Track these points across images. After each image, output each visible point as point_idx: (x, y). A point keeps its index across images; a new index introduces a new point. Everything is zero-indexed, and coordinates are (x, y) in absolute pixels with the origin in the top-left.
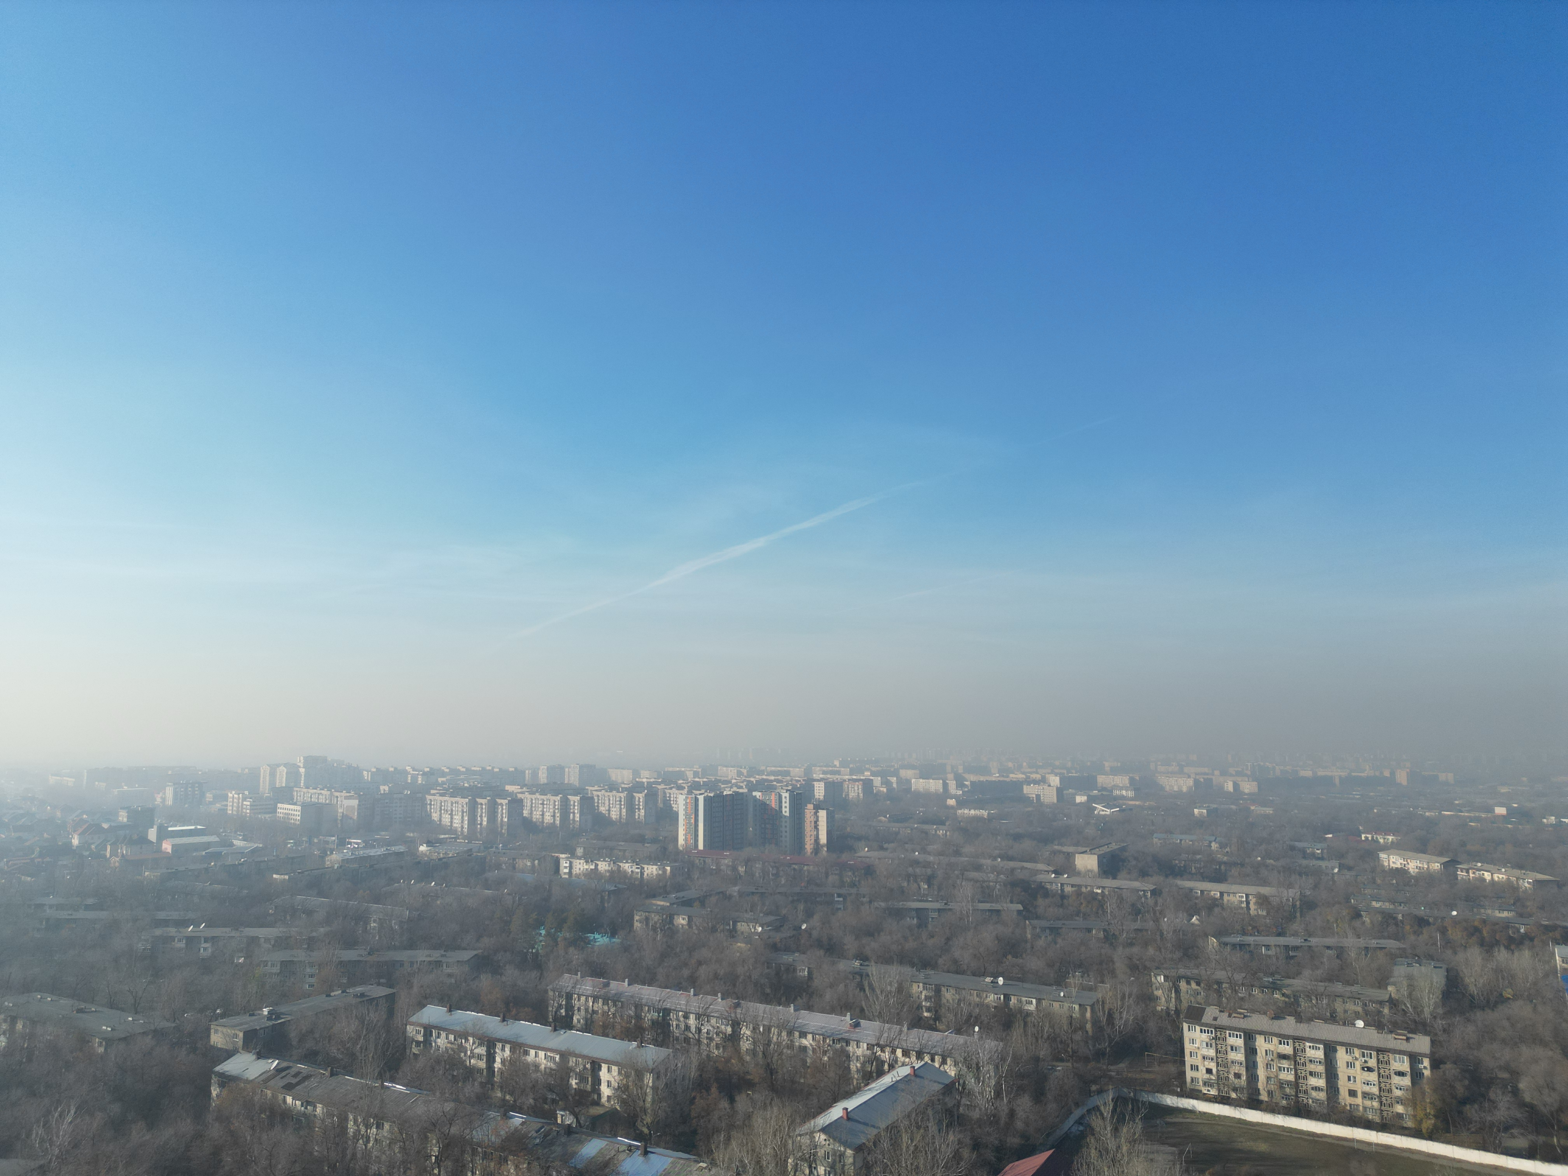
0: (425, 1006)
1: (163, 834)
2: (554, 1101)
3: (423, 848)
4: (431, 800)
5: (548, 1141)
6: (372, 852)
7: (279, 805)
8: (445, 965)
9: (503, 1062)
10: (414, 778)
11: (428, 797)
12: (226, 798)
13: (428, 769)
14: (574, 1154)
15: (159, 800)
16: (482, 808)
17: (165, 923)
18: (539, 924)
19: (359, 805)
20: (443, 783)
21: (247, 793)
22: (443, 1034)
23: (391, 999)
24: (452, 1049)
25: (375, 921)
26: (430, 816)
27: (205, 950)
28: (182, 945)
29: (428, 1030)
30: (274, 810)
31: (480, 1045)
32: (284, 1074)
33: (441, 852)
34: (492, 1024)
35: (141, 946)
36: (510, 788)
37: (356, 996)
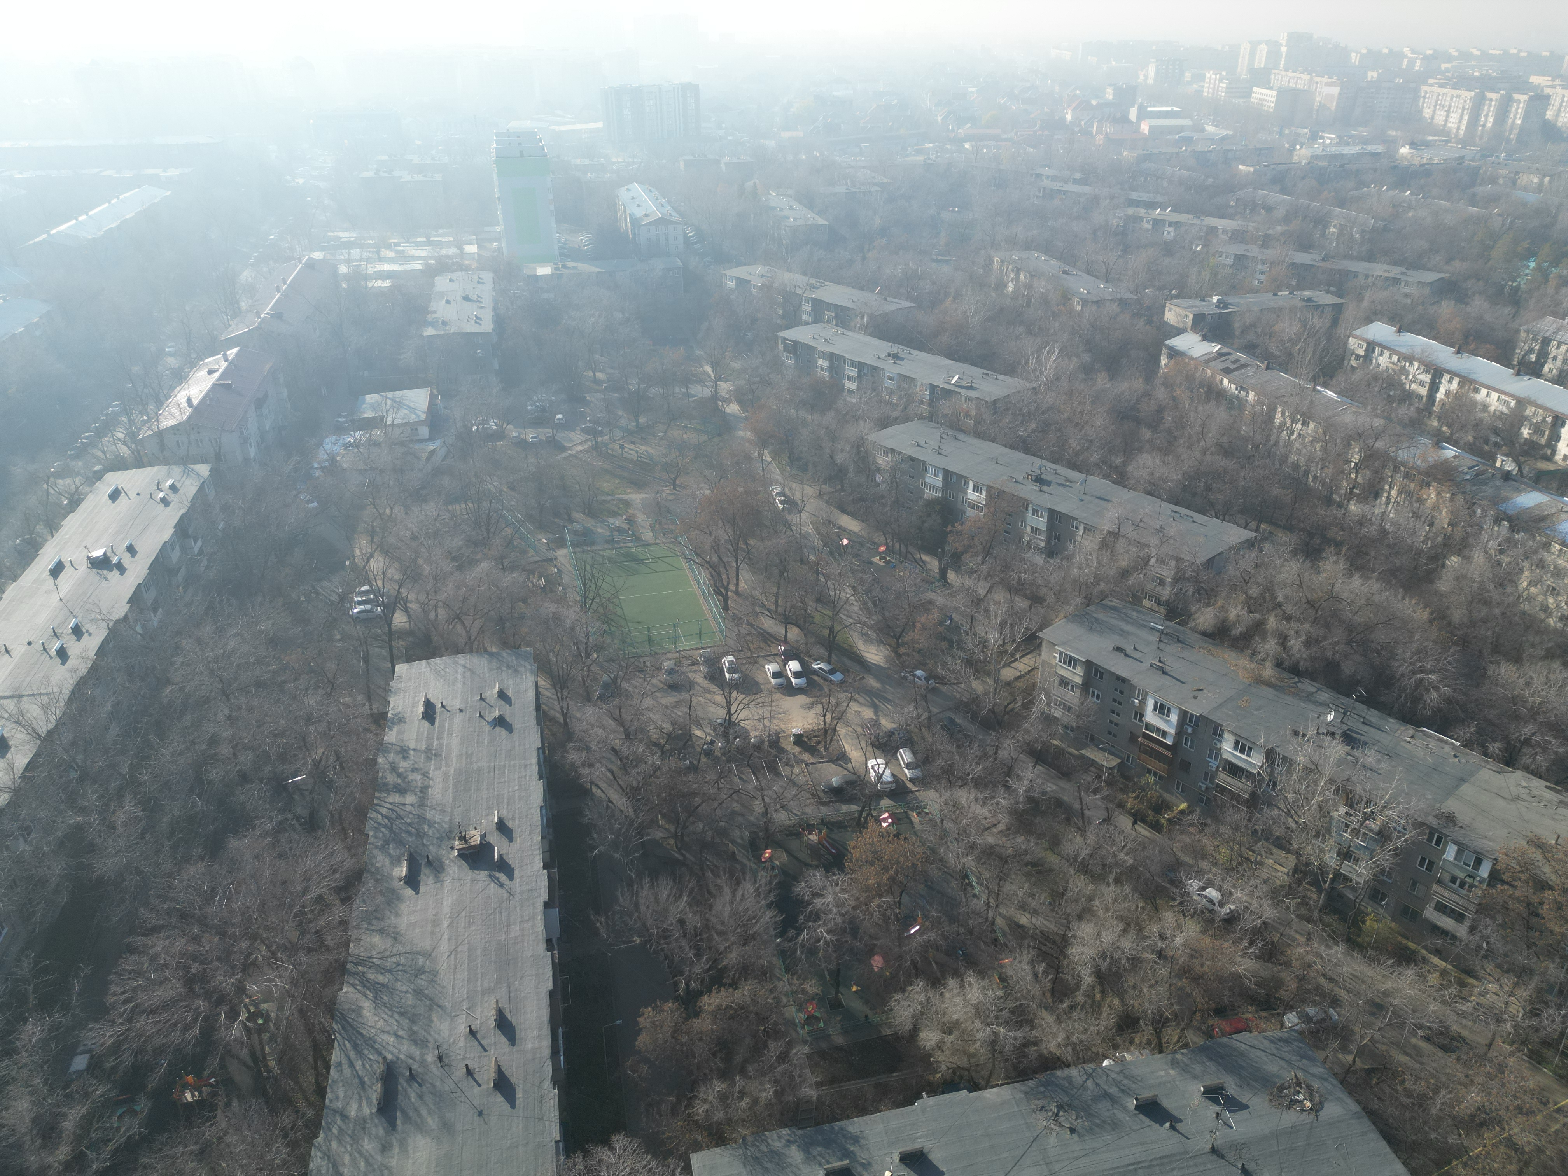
0: (1372, 322)
1: (1143, 114)
2: (1496, 444)
3: (1405, 150)
4: (1426, 92)
5: (1479, 479)
6: (1346, 150)
7: (1255, 89)
8: (1403, 284)
9: (1447, 394)
10: (1412, 62)
11: (1424, 88)
12: (1202, 78)
13: (1431, 52)
14: (1506, 499)
15: (1142, 77)
16: (1490, 105)
17: (1136, 203)
18: (1530, 254)
19: (1340, 94)
20: (1447, 70)
21: (1224, 73)
22: (1387, 353)
23: (1338, 309)
24: (1393, 370)
25: (1335, 226)
26: (1421, 112)
27: (1169, 233)
28: (1149, 226)
29: (1371, 346)
30: (1248, 95)
31: (1426, 371)
32: (1223, 358)
33: (1424, 157)
34: (1444, 354)
35: (1115, 222)
36: (1535, 80)
37: (1302, 300)
